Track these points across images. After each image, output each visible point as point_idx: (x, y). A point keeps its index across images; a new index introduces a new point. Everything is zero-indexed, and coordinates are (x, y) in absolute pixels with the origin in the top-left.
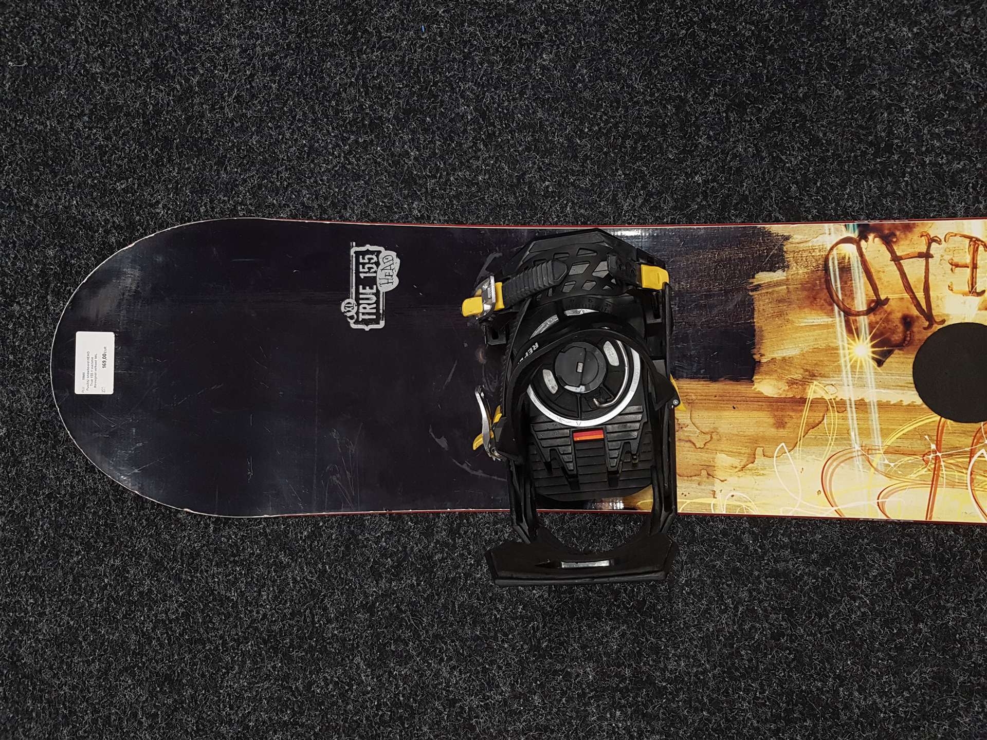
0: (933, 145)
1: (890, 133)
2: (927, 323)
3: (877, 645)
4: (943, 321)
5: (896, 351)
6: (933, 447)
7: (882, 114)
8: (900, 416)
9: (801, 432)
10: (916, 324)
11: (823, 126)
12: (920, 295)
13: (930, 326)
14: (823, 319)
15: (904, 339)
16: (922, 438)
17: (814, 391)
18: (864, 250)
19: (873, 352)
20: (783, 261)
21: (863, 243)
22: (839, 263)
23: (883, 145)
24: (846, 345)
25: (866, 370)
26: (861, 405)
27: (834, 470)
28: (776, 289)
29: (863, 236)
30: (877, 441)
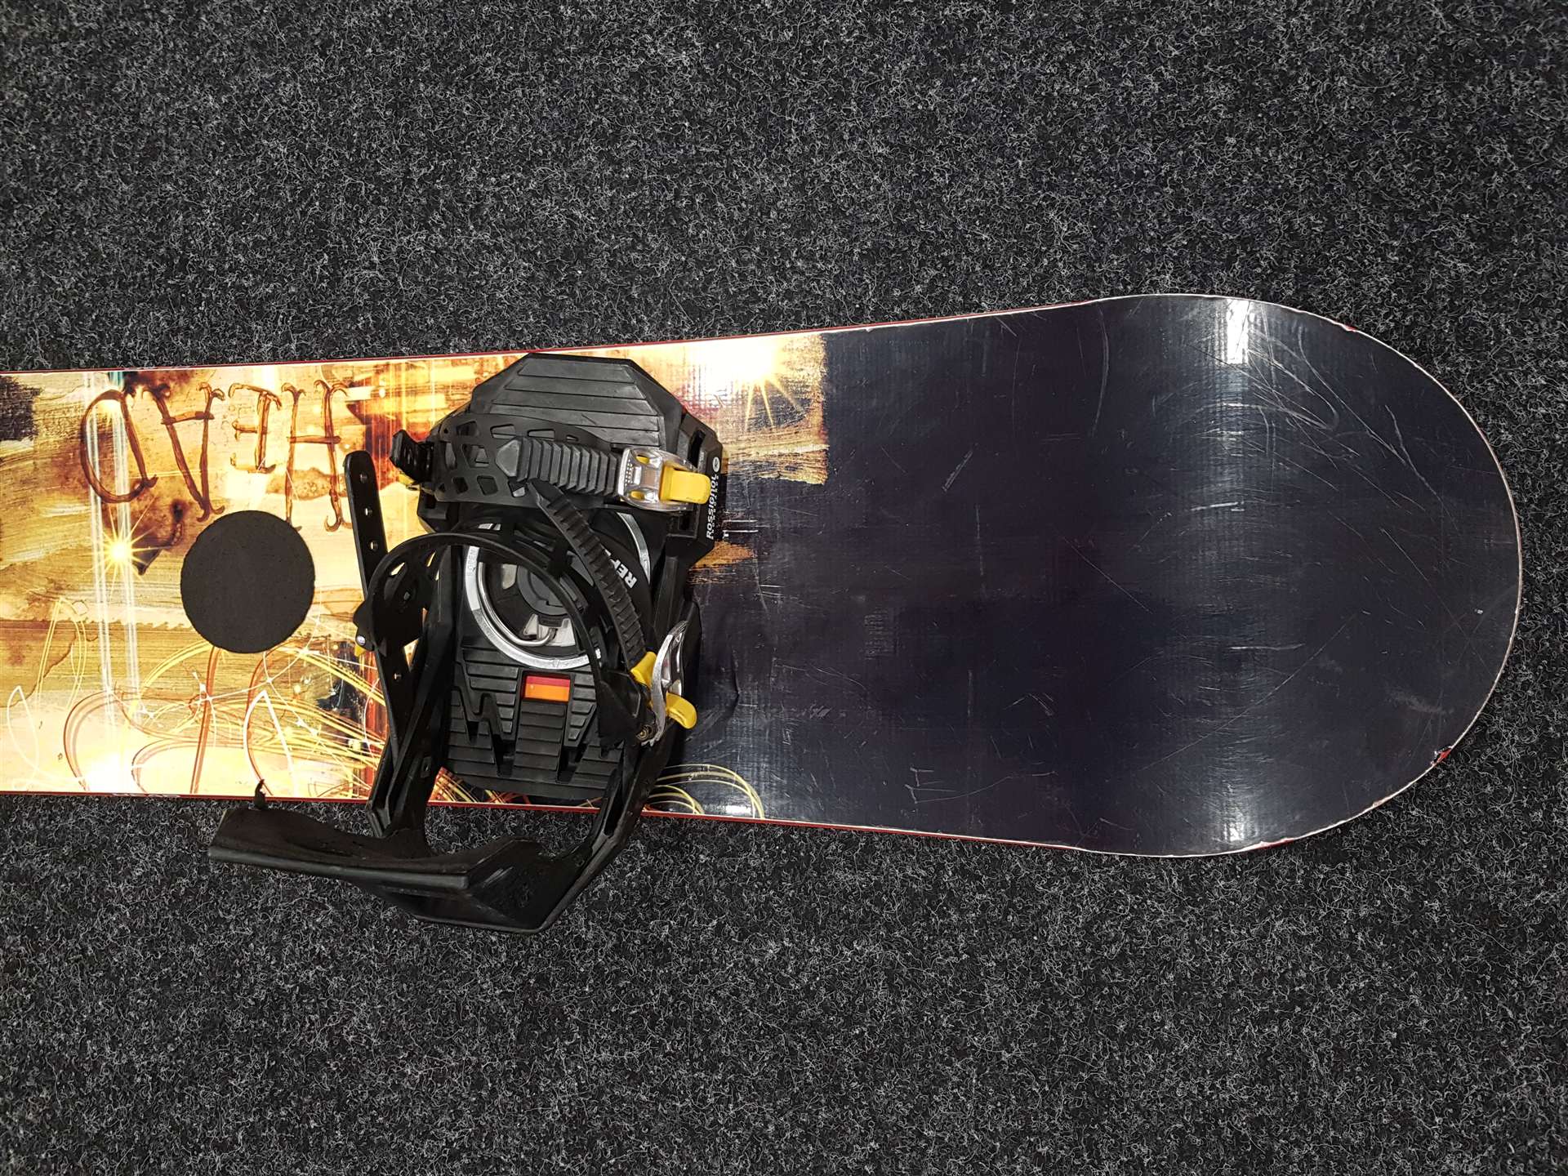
0: (237, 262)
1: (185, 244)
2: (202, 512)
3: (137, 977)
4: (222, 509)
5: (163, 553)
6: (203, 688)
7: (177, 216)
8: (163, 644)
9: (42, 669)
10: (189, 513)
11: (105, 234)
12: (196, 473)
13: (206, 516)
14: (74, 507)
15: (174, 535)
16: (189, 676)
17: (61, 610)
18: (129, 409)
19: (135, 554)
20: (31, 425)
21: (129, 398)
22: (99, 428)
23: (176, 262)
24: (102, 545)
25: (125, 579)
26: (117, 630)
27: (80, 722)
28: (21, 465)
29: (129, 389)
30: (134, 681)
